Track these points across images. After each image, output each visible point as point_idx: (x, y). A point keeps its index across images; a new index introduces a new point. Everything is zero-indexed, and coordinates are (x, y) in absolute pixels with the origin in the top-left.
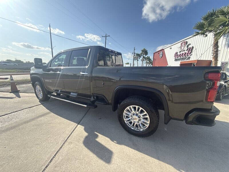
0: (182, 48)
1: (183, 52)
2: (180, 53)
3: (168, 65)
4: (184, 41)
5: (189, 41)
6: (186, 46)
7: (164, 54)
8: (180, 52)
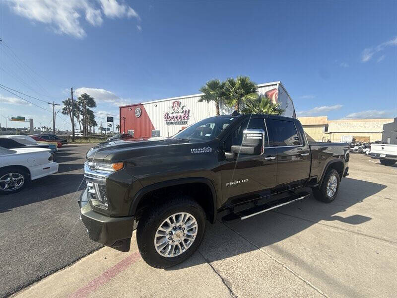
0: (176, 109)
1: (178, 114)
2: (172, 115)
3: (154, 129)
4: (177, 100)
5: (183, 102)
6: (181, 107)
7: (143, 112)
8: (173, 113)
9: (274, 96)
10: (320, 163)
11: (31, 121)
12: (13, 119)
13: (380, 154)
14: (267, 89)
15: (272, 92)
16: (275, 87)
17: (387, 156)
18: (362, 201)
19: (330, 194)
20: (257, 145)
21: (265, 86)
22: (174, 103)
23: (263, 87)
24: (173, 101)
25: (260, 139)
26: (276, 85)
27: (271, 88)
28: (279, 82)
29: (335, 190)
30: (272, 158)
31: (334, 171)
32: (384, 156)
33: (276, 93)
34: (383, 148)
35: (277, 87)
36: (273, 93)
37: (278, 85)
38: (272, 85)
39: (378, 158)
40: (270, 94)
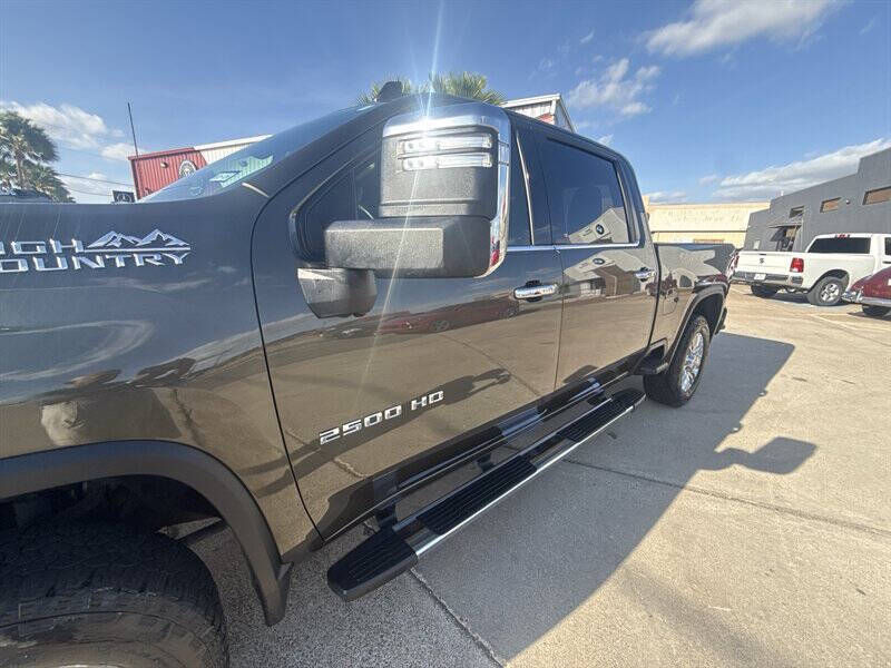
10: (676, 300)
13: (754, 274)
17: (769, 277)
18: (766, 393)
19: (685, 385)
20: (462, 210)
25: (480, 170)
29: (696, 371)
30: (543, 291)
31: (701, 318)
32: (762, 278)
34: (762, 261)
35: (552, 109)
38: (541, 104)
39: (748, 283)
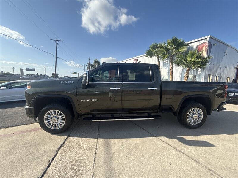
9: (204, 49)
11: (79, 74)
12: (73, 73)
14: (198, 43)
15: (202, 45)
16: (205, 41)
21: (196, 41)
22: (134, 60)
23: (195, 42)
24: (134, 59)
26: (207, 38)
27: (202, 42)
28: (209, 36)
33: (206, 45)
36: (204, 46)
37: (208, 39)
40: (200, 47)
